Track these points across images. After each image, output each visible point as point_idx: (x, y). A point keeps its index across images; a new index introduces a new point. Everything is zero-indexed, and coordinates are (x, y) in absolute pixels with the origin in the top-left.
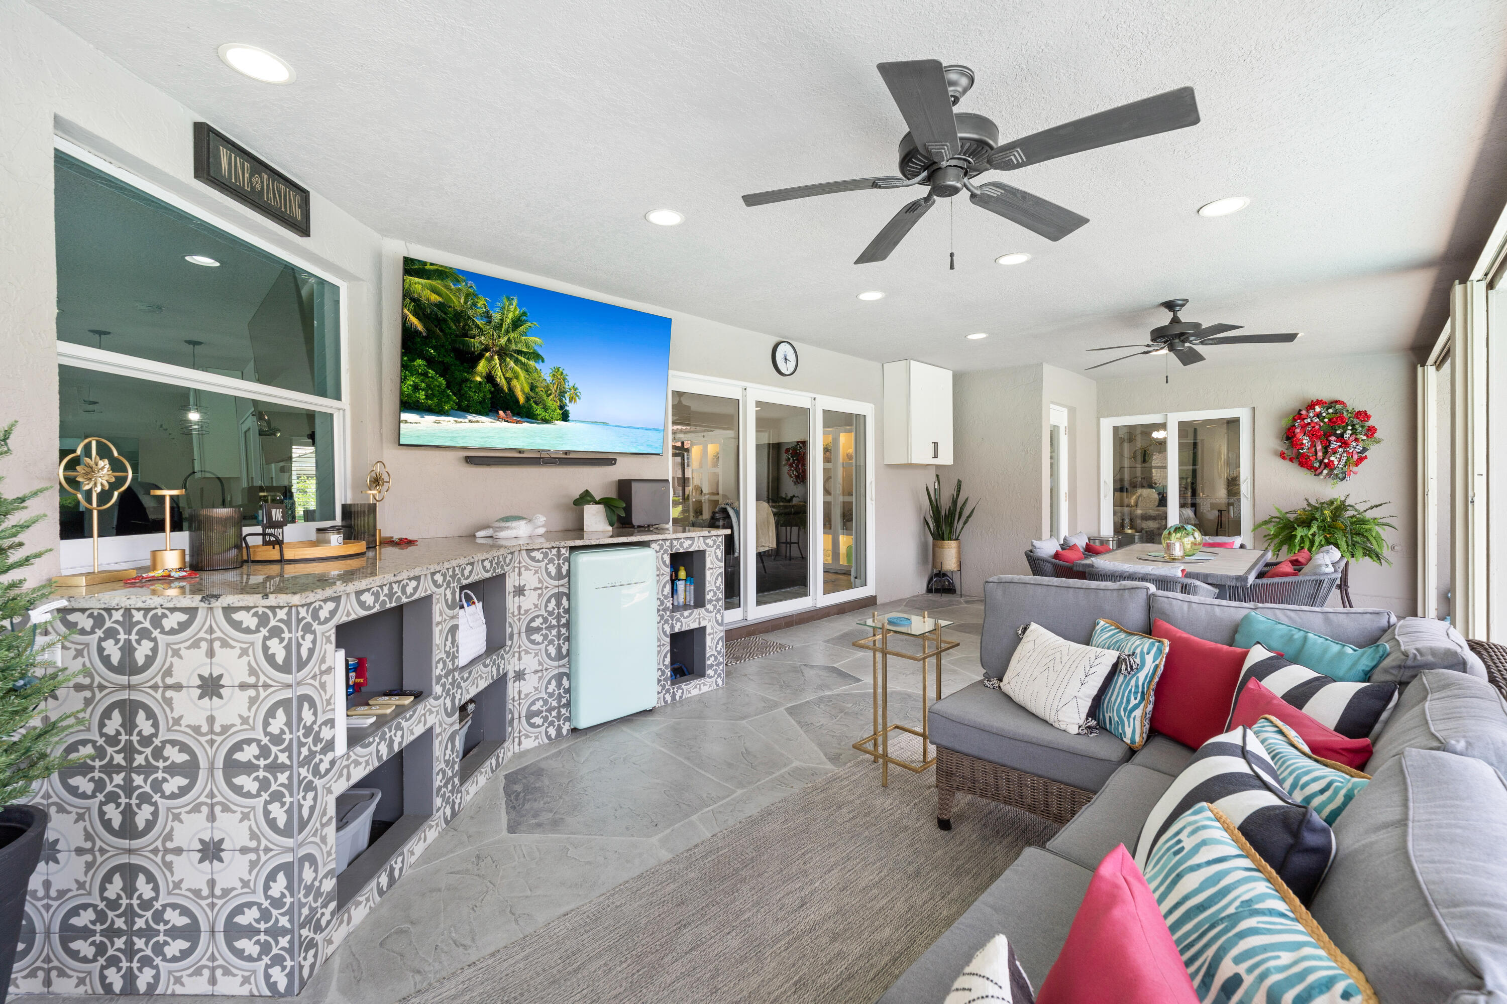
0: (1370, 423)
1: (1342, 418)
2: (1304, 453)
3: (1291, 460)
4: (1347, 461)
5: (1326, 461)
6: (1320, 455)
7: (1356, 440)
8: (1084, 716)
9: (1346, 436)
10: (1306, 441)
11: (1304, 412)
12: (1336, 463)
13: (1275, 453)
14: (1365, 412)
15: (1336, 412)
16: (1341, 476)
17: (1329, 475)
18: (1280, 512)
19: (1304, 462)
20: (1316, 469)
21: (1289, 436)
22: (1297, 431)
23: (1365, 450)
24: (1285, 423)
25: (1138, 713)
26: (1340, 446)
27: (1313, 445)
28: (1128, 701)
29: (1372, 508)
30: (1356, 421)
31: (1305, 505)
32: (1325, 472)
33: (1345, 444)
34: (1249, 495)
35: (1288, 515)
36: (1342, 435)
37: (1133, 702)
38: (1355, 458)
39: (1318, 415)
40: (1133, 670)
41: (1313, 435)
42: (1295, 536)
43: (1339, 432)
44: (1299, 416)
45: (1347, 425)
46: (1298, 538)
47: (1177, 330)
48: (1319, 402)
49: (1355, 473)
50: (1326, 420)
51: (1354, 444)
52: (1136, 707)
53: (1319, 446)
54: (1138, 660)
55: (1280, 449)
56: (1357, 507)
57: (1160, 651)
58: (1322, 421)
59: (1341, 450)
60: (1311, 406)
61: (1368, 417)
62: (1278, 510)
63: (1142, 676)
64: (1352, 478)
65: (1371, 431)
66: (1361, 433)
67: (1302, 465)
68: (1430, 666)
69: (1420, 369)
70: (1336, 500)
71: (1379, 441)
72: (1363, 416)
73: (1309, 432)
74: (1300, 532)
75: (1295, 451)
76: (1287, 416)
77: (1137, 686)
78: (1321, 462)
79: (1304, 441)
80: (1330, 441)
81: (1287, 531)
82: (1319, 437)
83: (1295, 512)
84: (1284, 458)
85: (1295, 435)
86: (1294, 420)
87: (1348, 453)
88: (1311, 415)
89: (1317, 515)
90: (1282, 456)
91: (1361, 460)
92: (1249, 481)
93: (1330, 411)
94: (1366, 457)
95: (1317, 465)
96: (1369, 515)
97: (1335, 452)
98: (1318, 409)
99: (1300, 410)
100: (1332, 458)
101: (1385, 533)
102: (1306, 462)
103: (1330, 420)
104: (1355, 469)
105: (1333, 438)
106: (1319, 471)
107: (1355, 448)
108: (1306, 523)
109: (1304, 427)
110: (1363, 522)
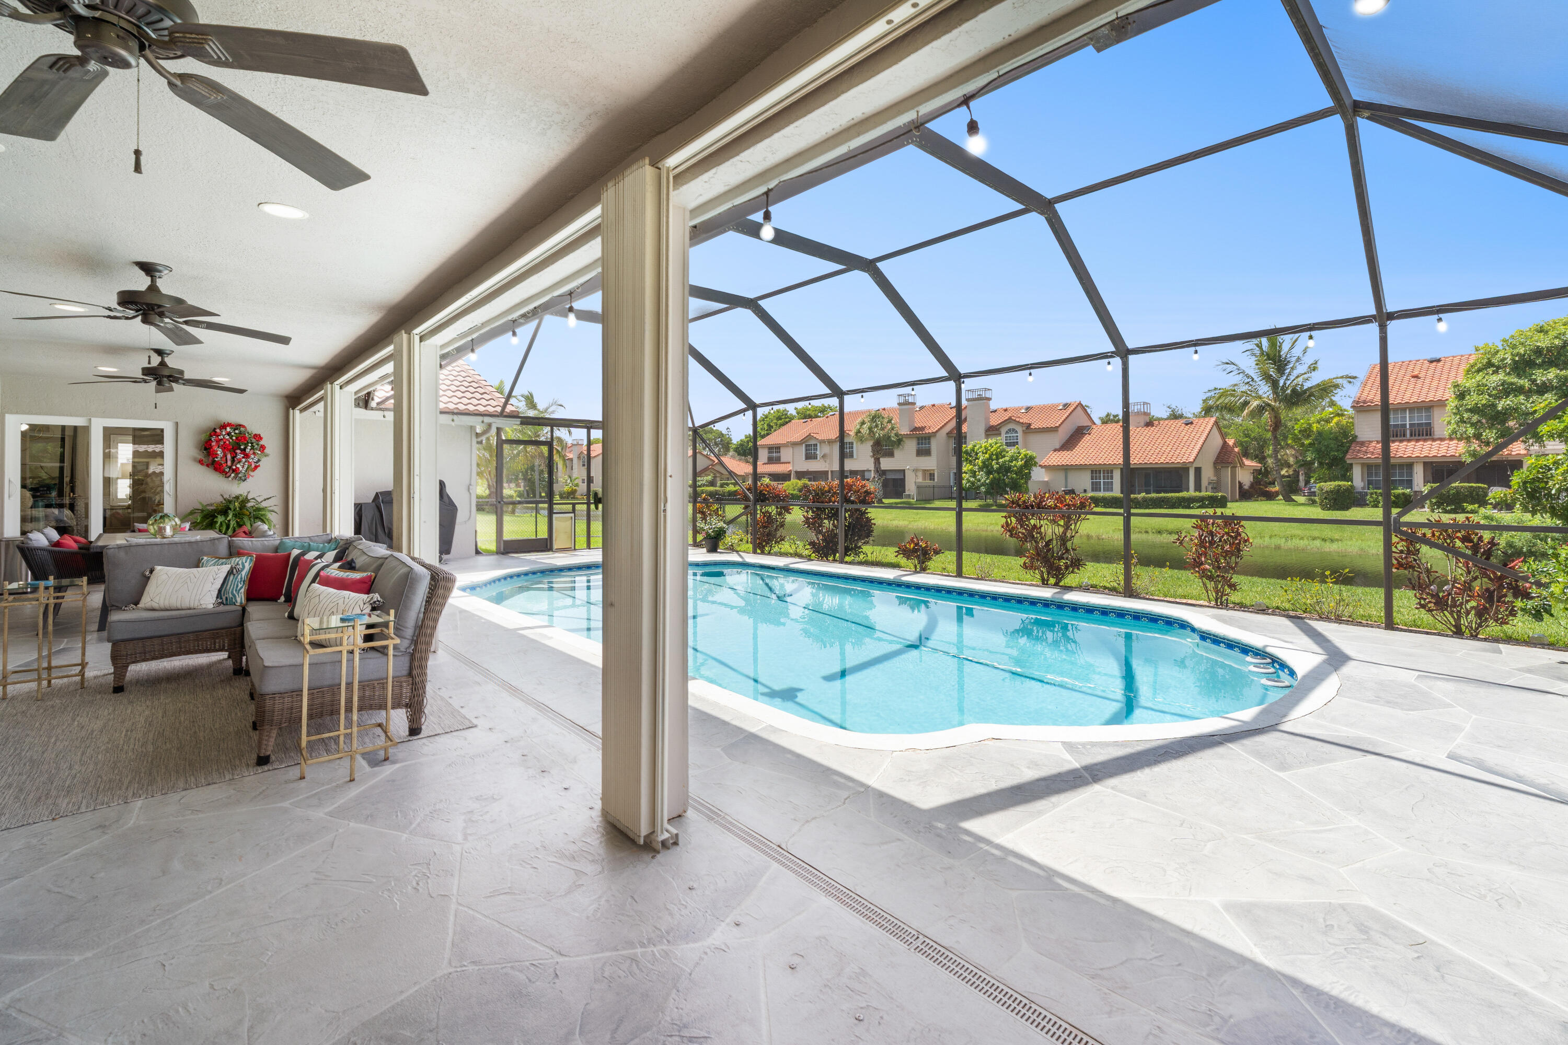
0: (262, 443)
1: (245, 438)
2: (218, 461)
3: (208, 466)
4: (248, 468)
5: (234, 467)
6: (229, 463)
7: (254, 453)
8: (215, 599)
9: (248, 450)
10: (220, 452)
11: (218, 431)
12: (241, 469)
13: (195, 460)
14: (260, 435)
15: (240, 433)
16: (243, 478)
17: (235, 478)
18: (203, 505)
19: (217, 467)
20: (227, 473)
21: (206, 447)
22: (213, 444)
23: (259, 460)
24: (204, 437)
25: (242, 590)
26: (243, 457)
27: (225, 456)
28: (237, 586)
29: (265, 500)
30: (254, 440)
31: (221, 499)
32: (233, 475)
33: (247, 456)
34: (172, 492)
35: (208, 508)
36: (245, 449)
37: (240, 586)
38: (253, 466)
39: (229, 434)
40: (239, 571)
41: (225, 448)
42: (216, 522)
43: (242, 447)
44: (214, 432)
45: (248, 443)
46: (219, 523)
47: (166, 373)
48: (229, 425)
49: (252, 476)
50: (234, 438)
51: (252, 456)
52: (241, 588)
53: (229, 457)
54: (241, 566)
55: (200, 457)
56: (257, 498)
57: (251, 560)
58: (231, 438)
59: (244, 460)
60: (224, 427)
61: (261, 438)
62: (201, 503)
63: (244, 573)
64: (249, 480)
65: (263, 448)
66: (257, 449)
67: (216, 469)
68: (354, 541)
69: (291, 411)
70: (241, 495)
71: (267, 455)
72: (258, 437)
73: (222, 446)
74: (220, 519)
75: (211, 458)
76: (205, 432)
77: (241, 578)
78: (230, 468)
79: (219, 452)
80: (236, 453)
81: (211, 518)
82: (229, 450)
83: (211, 505)
84: (202, 464)
85: (211, 447)
86: (211, 436)
87: (249, 462)
88: (224, 433)
89: (232, 506)
90: (201, 462)
91: (256, 467)
92: (172, 482)
93: (237, 431)
94: (259, 466)
95: (227, 470)
96: (264, 504)
97: (240, 461)
98: (228, 429)
99: (215, 429)
100: (238, 466)
101: (271, 516)
102: (220, 468)
103: (237, 438)
104: (252, 473)
105: (238, 451)
106: (228, 474)
107: (253, 459)
108: (224, 511)
109: (218, 441)
110: (259, 509)
